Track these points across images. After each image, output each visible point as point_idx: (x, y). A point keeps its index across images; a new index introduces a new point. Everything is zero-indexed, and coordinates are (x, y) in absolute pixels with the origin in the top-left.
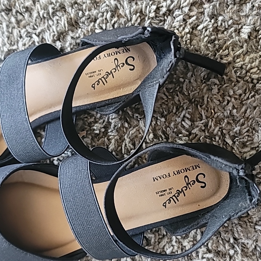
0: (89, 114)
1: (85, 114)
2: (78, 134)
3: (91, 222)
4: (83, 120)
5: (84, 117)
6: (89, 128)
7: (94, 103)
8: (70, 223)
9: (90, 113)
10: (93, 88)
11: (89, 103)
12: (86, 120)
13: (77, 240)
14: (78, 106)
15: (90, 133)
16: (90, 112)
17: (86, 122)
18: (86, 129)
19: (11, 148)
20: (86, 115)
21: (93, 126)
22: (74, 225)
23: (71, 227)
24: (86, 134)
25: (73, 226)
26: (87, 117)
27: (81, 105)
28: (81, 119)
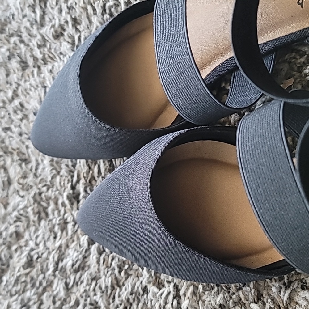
0: (298, 51)
1: (292, 52)
2: (282, 85)
3: (286, 205)
4: (290, 63)
5: (290, 57)
6: (299, 74)
7: (303, 29)
8: (253, 207)
9: (300, 50)
10: (300, 6)
11: (295, 31)
12: (294, 61)
13: (267, 235)
14: (278, 39)
15: (300, 81)
16: (300, 48)
17: (294, 66)
18: (294, 75)
19: (172, 99)
20: (294, 54)
21: (304, 69)
22: (259, 210)
23: (256, 213)
24: (294, 82)
25: (259, 212)
26: (294, 58)
27: (282, 35)
28: (285, 61)
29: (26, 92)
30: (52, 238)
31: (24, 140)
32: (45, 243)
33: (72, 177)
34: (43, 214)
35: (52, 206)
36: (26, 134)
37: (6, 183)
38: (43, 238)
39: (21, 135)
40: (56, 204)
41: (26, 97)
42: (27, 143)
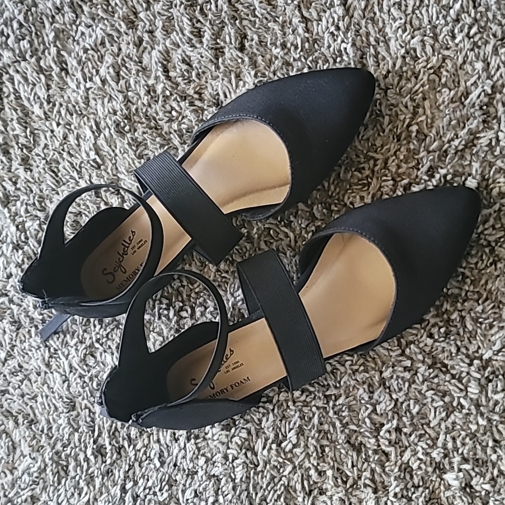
29: (24, 353)
30: (76, 495)
31: (28, 401)
32: (68, 501)
33: (93, 431)
34: (62, 473)
35: (72, 464)
36: (28, 394)
37: (11, 447)
38: (66, 496)
39: (23, 396)
40: (76, 460)
41: (24, 357)
42: (30, 404)
